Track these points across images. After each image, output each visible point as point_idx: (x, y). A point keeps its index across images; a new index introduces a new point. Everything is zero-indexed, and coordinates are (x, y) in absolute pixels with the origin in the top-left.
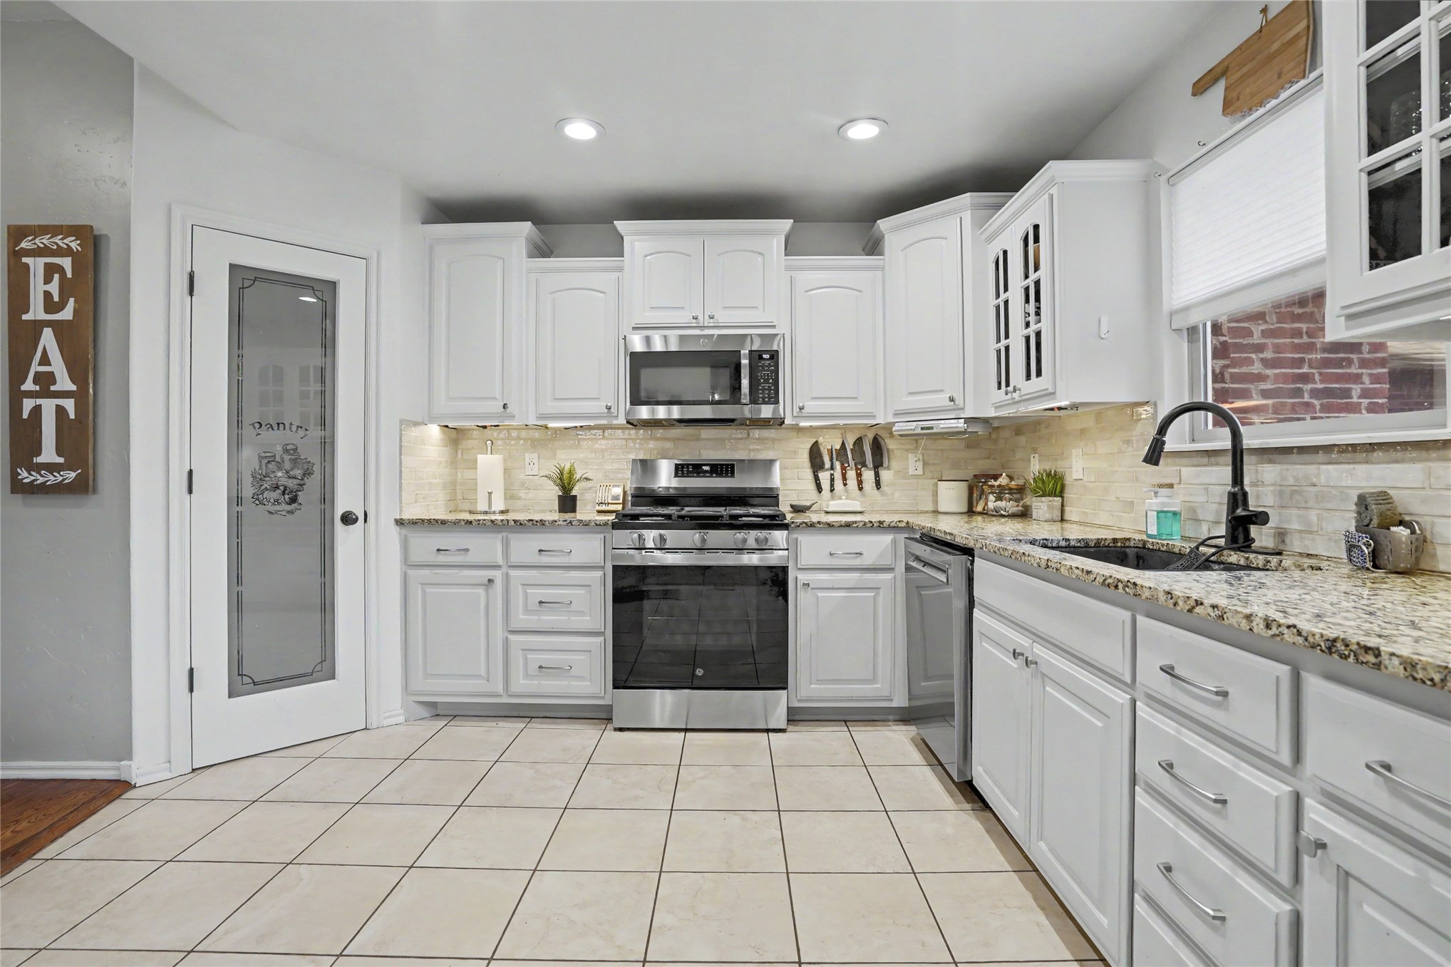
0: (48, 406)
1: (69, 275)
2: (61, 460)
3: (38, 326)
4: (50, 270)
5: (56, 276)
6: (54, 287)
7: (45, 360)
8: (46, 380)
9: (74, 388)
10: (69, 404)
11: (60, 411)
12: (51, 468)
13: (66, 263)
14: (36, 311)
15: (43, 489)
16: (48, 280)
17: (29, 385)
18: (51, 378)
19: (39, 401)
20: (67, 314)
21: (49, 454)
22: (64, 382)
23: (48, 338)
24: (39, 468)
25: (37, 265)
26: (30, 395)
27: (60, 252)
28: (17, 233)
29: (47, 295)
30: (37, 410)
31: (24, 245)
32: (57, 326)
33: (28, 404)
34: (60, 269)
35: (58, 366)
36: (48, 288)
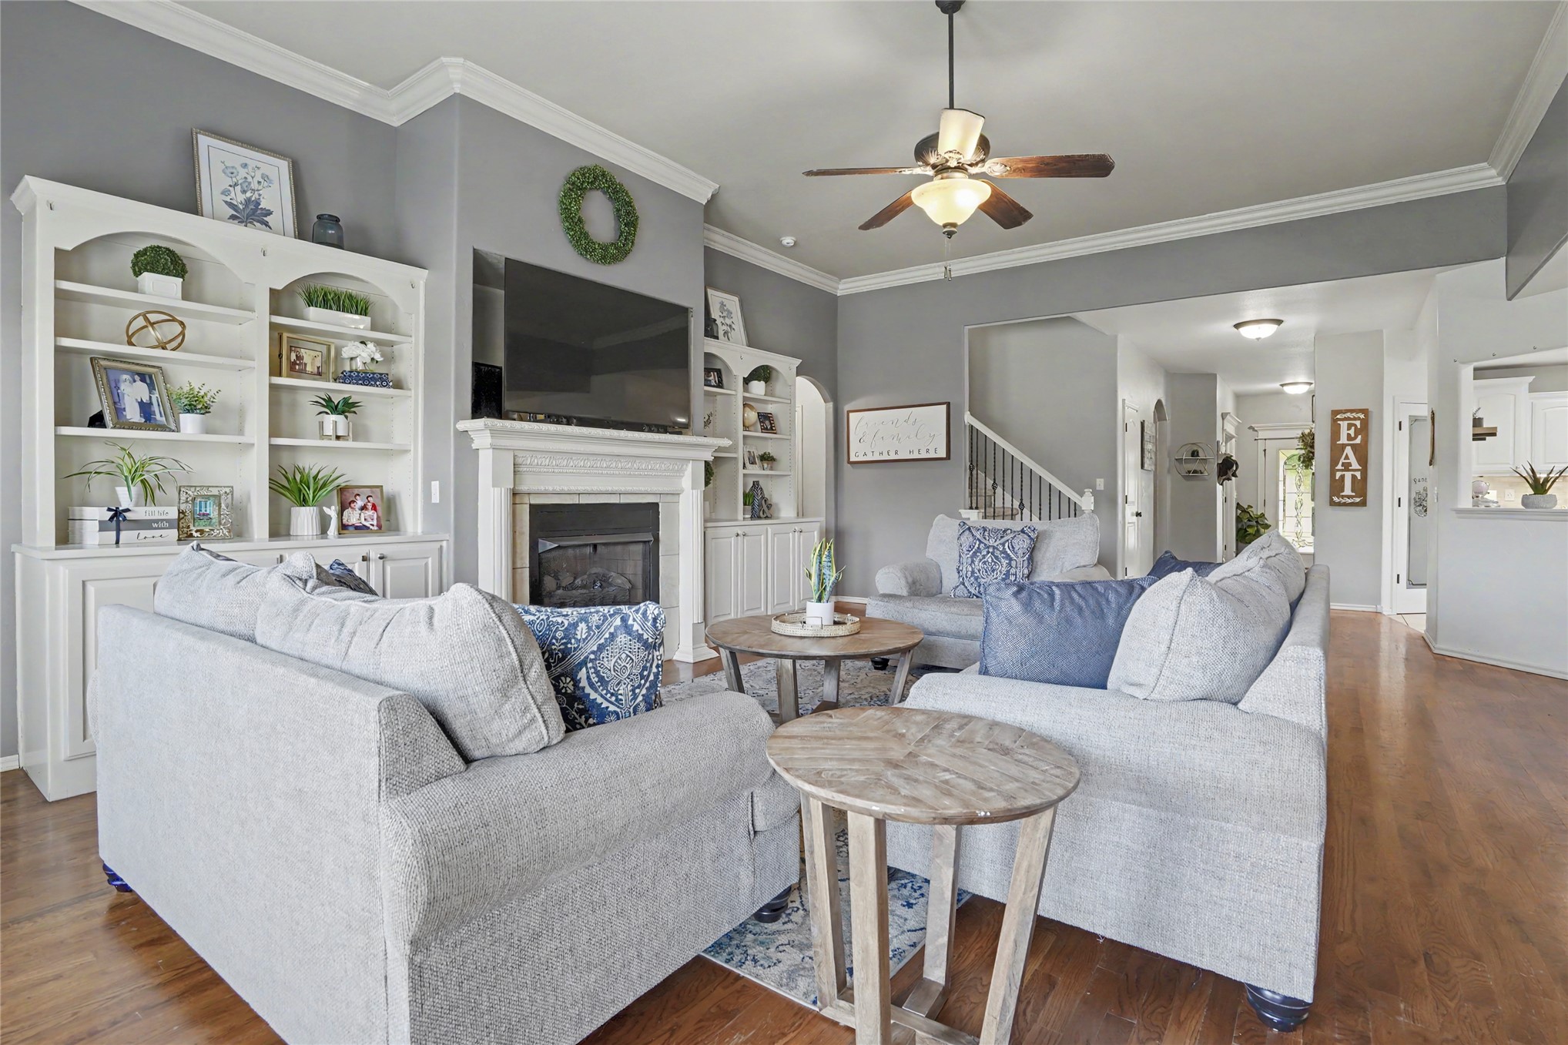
0: (1348, 476)
1: (1359, 427)
2: (1354, 494)
3: (1344, 446)
4: (1349, 427)
5: (1353, 428)
6: (1352, 432)
7: (1347, 457)
8: (1347, 467)
9: (1360, 468)
10: (1358, 475)
11: (1354, 477)
12: (1349, 497)
13: (1358, 423)
14: (1343, 440)
15: (1345, 504)
16: (1349, 429)
17: (1339, 467)
18: (1350, 464)
19: (1344, 473)
20: (1358, 441)
21: (1348, 491)
22: (1355, 465)
23: (1348, 450)
24: (1343, 497)
25: (1344, 425)
26: (1339, 470)
27: (1355, 419)
28: (1335, 413)
29: (1349, 435)
30: (1343, 477)
31: (1338, 417)
32: (1353, 446)
33: (1338, 475)
34: (1355, 425)
35: (1353, 460)
36: (1349, 432)
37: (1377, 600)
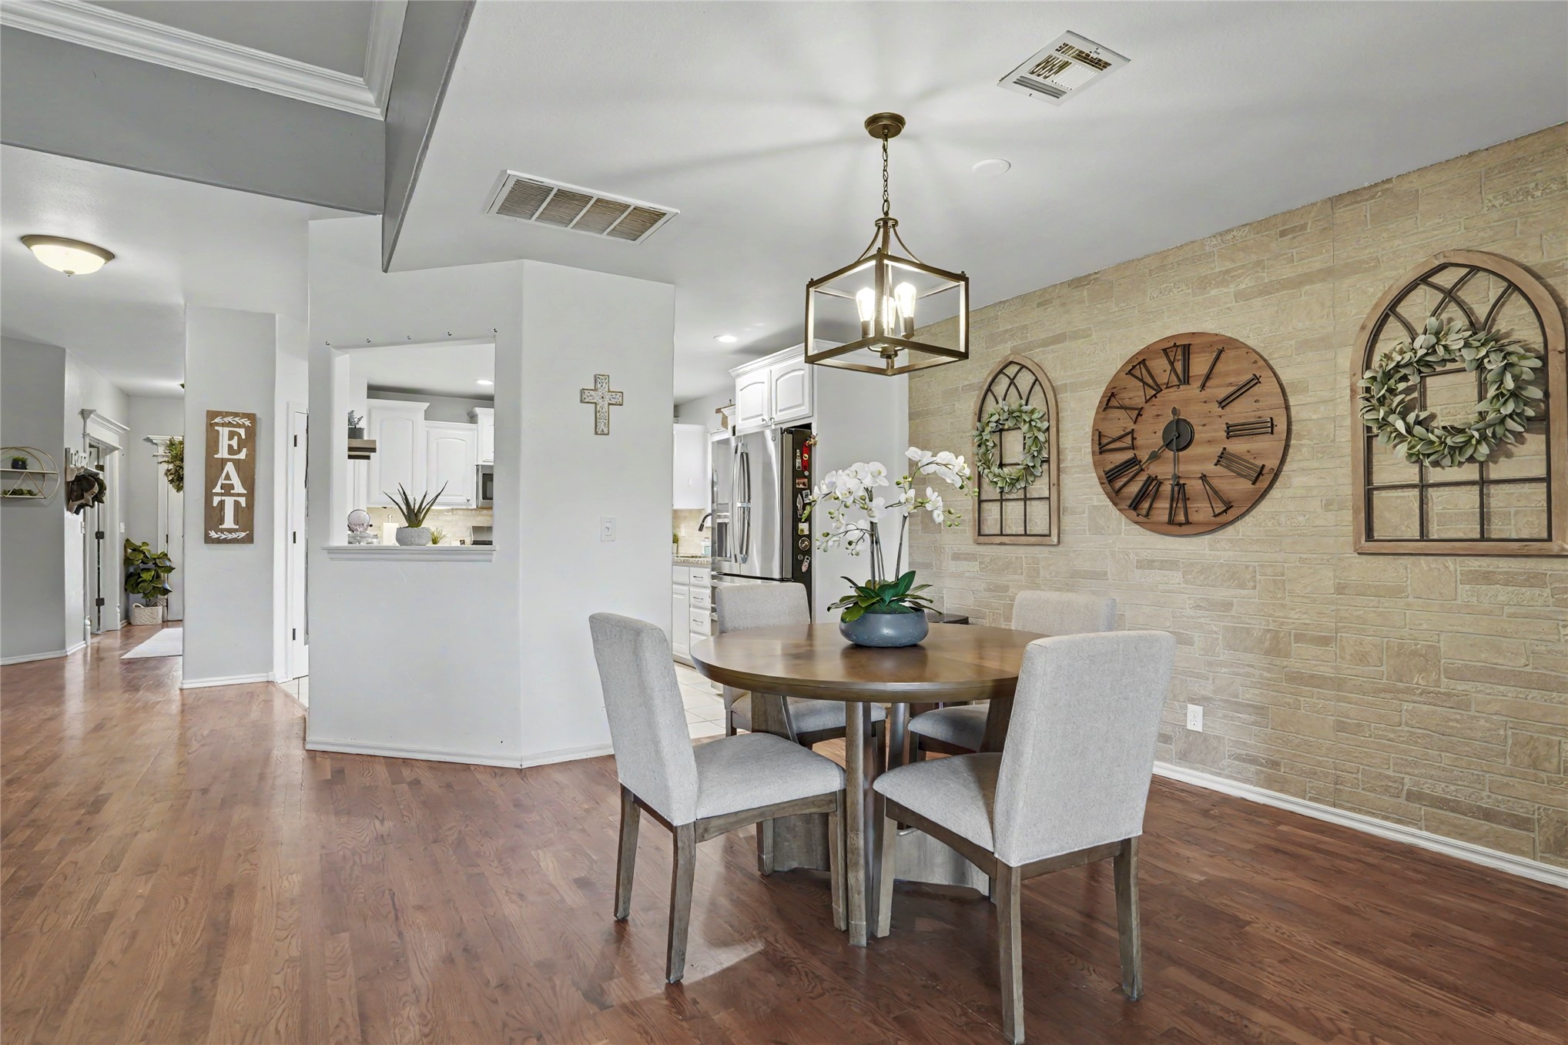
0: (229, 502)
1: (243, 437)
2: (237, 527)
3: (223, 462)
4: (231, 435)
5: (236, 438)
6: (234, 443)
7: (228, 477)
8: (228, 489)
9: (245, 492)
10: (243, 501)
11: (237, 504)
12: (230, 531)
13: (242, 432)
14: (223, 453)
15: (226, 541)
16: (231, 438)
17: (218, 489)
18: (232, 487)
19: (223, 498)
20: (242, 455)
21: (229, 522)
22: (239, 488)
23: (230, 468)
24: (222, 531)
25: (224, 432)
26: (218, 494)
27: (238, 426)
28: (212, 415)
29: (230, 447)
30: (222, 503)
31: (216, 420)
32: (237, 464)
33: (216, 500)
34: (239, 435)
35: (236, 480)
36: (230, 442)
37: (269, 665)
